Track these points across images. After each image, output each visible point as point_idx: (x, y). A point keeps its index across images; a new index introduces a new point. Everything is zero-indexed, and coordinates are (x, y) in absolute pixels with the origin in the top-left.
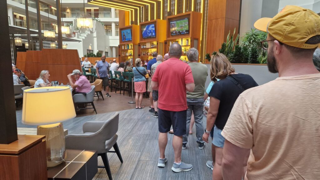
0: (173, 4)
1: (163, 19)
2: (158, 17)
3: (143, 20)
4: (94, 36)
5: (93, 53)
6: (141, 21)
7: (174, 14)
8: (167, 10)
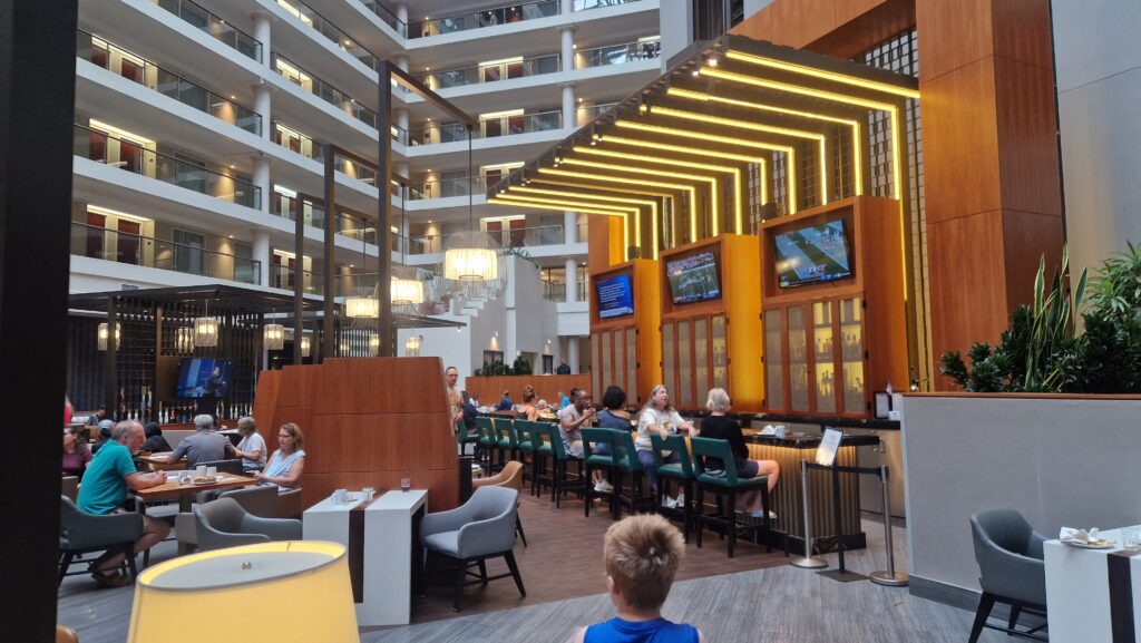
0: (779, 180)
1: (746, 230)
2: (727, 225)
3: (670, 241)
4: (508, 306)
5: (502, 363)
6: (666, 244)
7: (788, 213)
8: (757, 202)
